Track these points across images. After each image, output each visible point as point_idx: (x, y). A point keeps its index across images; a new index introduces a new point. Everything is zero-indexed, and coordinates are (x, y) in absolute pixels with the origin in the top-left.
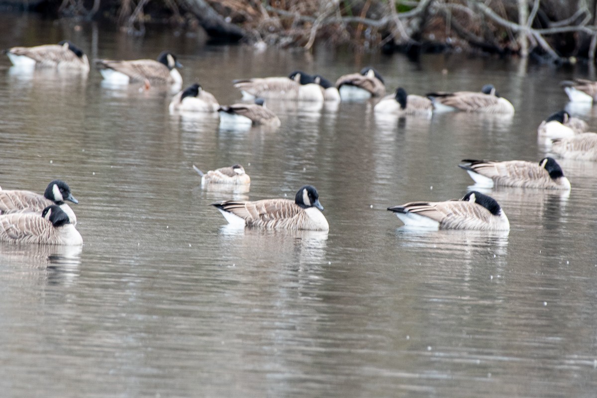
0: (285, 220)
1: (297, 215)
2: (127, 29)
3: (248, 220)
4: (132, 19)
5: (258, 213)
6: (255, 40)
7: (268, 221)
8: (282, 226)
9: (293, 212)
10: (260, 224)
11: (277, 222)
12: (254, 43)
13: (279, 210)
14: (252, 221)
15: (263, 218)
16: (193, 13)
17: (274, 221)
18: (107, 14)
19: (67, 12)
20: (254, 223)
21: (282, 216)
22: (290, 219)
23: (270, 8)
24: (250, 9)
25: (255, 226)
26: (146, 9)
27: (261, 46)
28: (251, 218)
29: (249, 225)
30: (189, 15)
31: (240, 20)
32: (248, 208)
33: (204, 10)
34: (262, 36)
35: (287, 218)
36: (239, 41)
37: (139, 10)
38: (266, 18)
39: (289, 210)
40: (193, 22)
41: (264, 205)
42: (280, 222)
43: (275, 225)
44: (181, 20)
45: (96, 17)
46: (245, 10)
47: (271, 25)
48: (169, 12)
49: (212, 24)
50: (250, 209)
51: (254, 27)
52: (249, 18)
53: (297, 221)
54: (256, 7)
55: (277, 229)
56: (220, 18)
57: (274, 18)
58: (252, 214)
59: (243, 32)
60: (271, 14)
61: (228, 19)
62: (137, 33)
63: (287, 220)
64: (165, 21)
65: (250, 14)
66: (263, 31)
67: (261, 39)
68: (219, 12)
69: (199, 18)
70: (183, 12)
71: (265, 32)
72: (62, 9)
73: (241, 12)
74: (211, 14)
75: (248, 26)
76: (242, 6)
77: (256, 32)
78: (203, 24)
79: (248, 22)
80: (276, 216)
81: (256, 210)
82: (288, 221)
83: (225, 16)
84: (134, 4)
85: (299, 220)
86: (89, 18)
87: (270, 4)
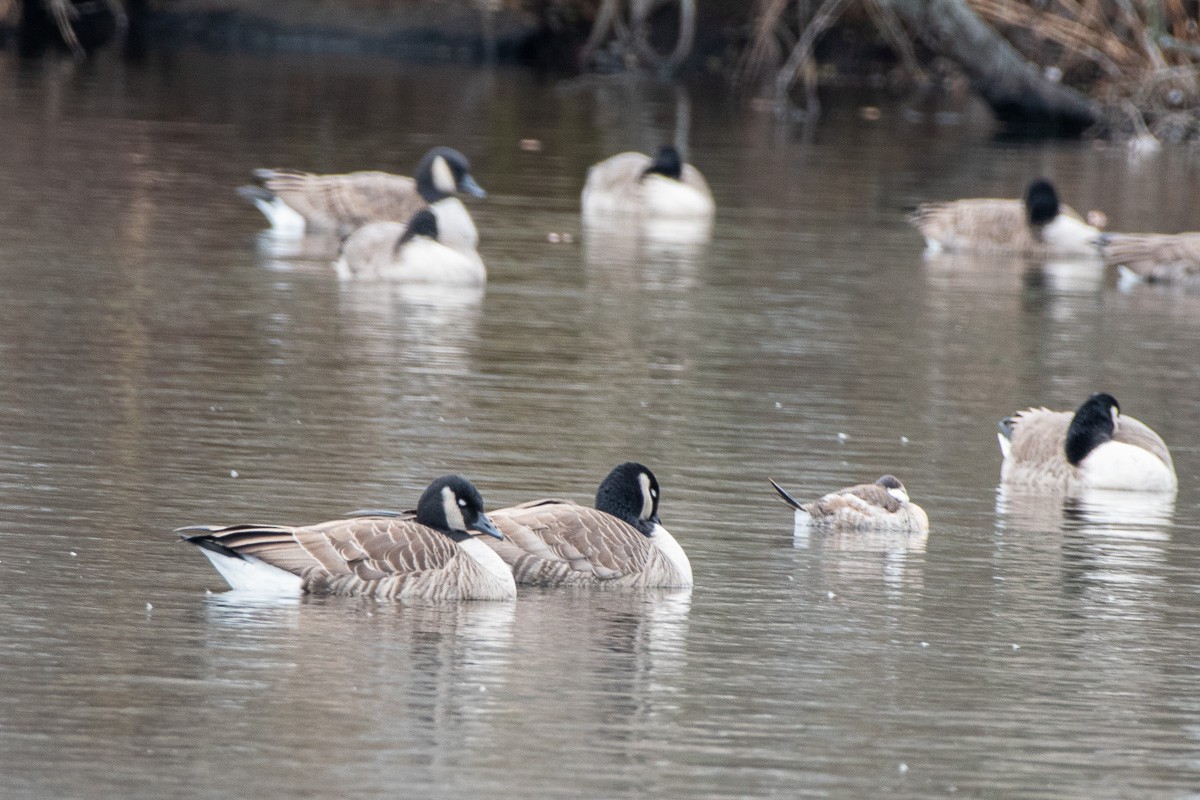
0: (425, 574)
1: (452, 561)
2: (771, 104)
3: (314, 576)
4: (786, 76)
5: (342, 558)
6: (1130, 131)
7: (378, 579)
8: (419, 592)
9: (441, 551)
10: (355, 587)
11: (403, 580)
12: (1127, 139)
13: (404, 548)
14: (329, 580)
15: (362, 573)
16: (955, 58)
17: (394, 580)
18: (714, 63)
19: (601, 57)
20: (333, 586)
21: (415, 563)
22: (437, 573)
23: (1167, 41)
24: (1114, 46)
25: (338, 593)
26: (822, 50)
27: (1145, 145)
28: (322, 572)
29: (317, 591)
30: (943, 65)
31: (1085, 75)
32: (306, 543)
33: (984, 49)
34: (1149, 120)
35: (429, 570)
36: (1084, 134)
37: (802, 51)
38: (1159, 68)
39: (431, 547)
40: (956, 83)
41: (353, 536)
42: (411, 580)
43: (398, 591)
44: (923, 79)
45: (681, 73)
46: (1100, 47)
47: (1172, 87)
48: (888, 56)
49: (1008, 88)
50: (313, 546)
51: (1127, 94)
52: (1112, 69)
53: (456, 576)
54: (1130, 38)
55: (406, 602)
56: (1029, 70)
57: (1182, 68)
58: (324, 560)
59: (1095, 108)
60: (1172, 58)
61: (1054, 73)
62: (798, 115)
63: (430, 575)
64: (876, 79)
65: (1112, 58)
66: (1151, 107)
67: (1146, 129)
68: (1026, 55)
69: (970, 70)
70: (926, 55)
71: (1158, 110)
72: (588, 51)
73: (1090, 53)
74: (1004, 60)
75: (1109, 92)
76: (1092, 37)
77: (1131, 109)
78: (983, 87)
79: (1110, 79)
80: (398, 566)
81: (333, 548)
82: (433, 578)
83: (1042, 64)
84: (787, 34)
85: (462, 574)
86: (664, 74)
87: (1171, 31)
